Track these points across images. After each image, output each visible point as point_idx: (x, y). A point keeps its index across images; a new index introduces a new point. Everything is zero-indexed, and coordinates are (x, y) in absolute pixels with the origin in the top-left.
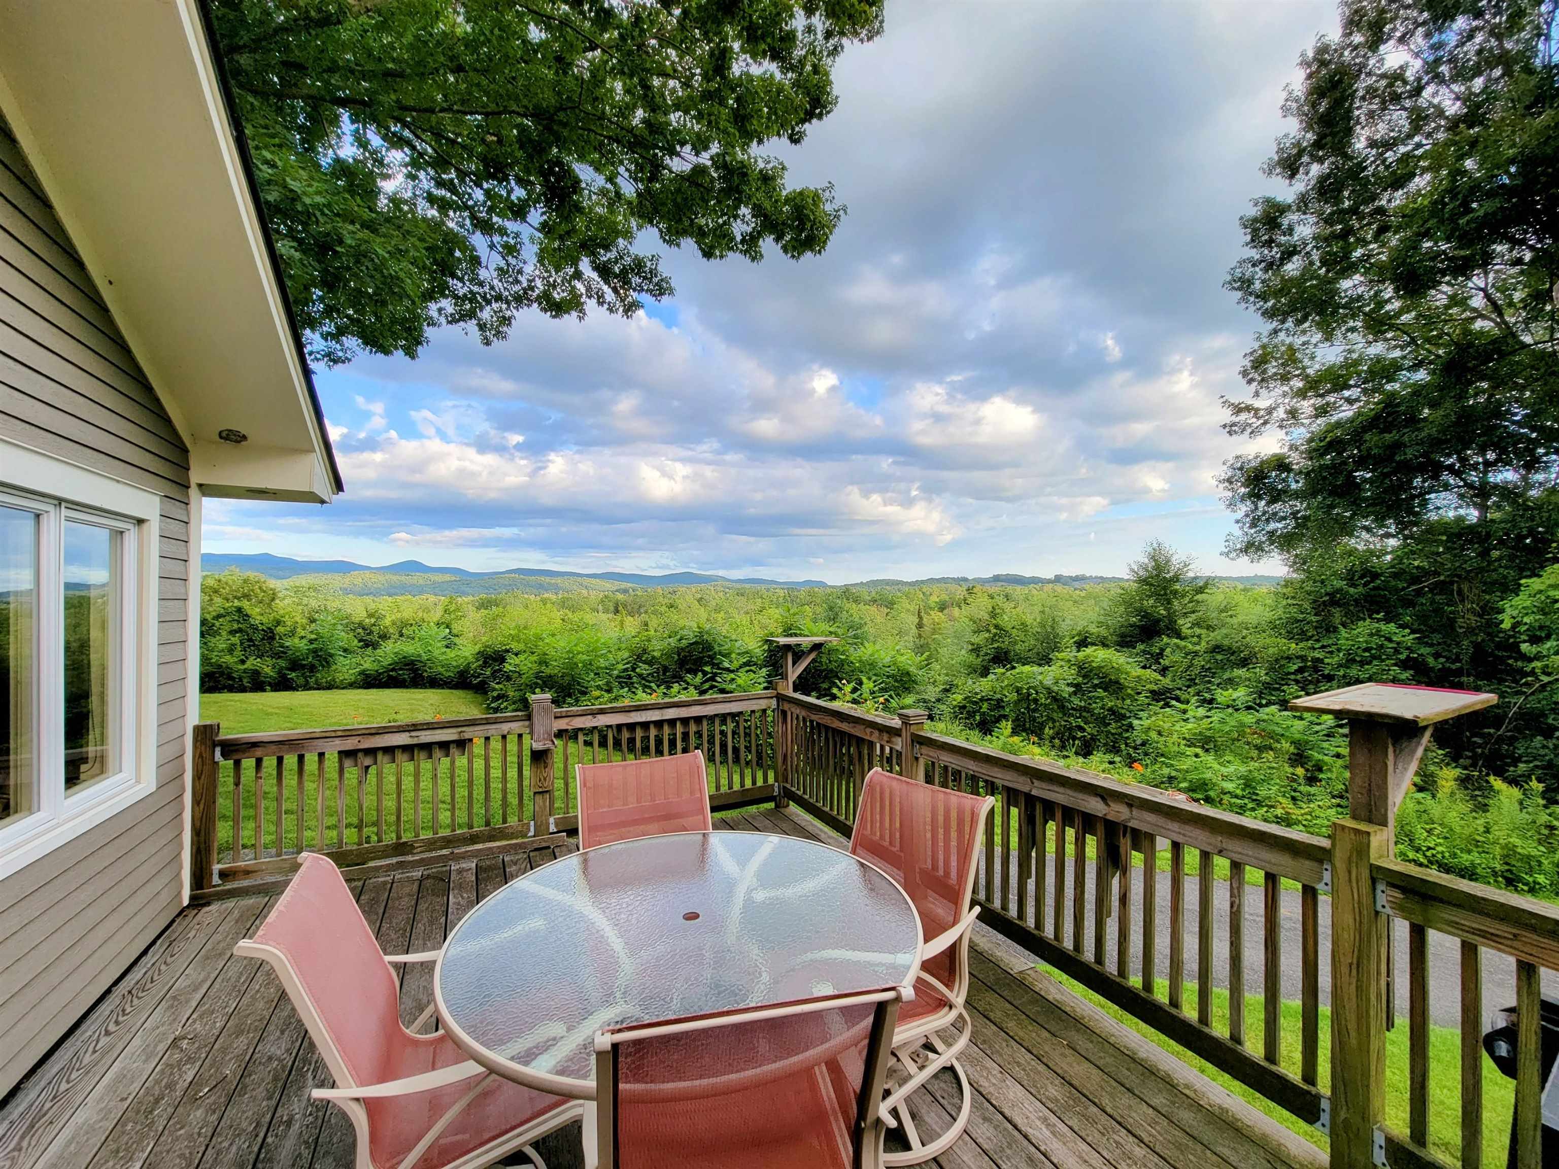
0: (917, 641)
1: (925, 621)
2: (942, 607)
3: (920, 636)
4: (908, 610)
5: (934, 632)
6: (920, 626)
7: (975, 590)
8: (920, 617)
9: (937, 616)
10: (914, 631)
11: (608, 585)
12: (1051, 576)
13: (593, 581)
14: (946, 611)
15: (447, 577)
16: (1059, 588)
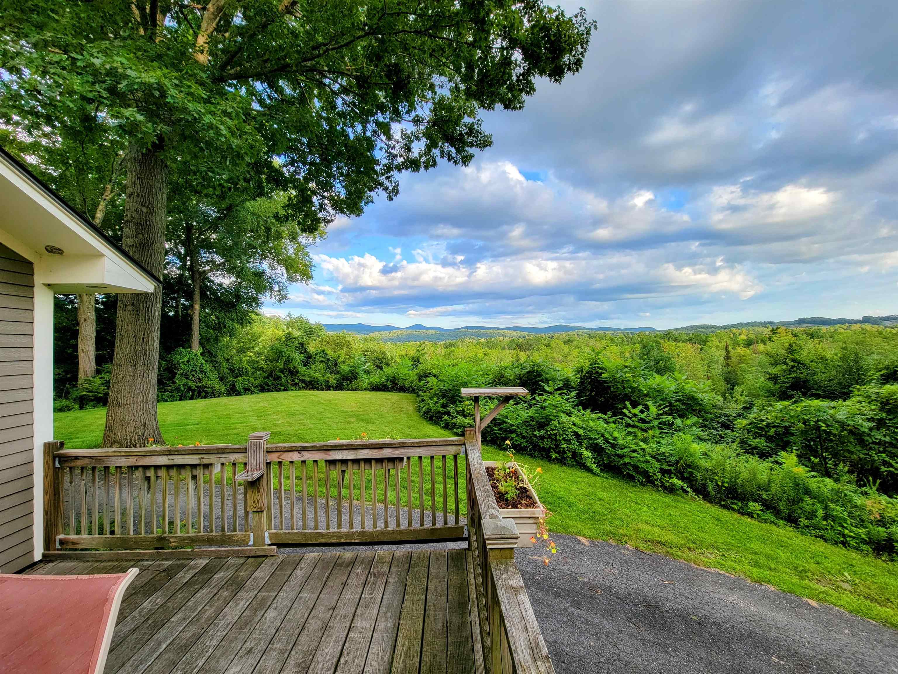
0: (725, 369)
1: (732, 354)
2: (749, 344)
3: (728, 365)
4: (717, 347)
5: (740, 361)
6: (728, 357)
7: (779, 331)
8: (728, 352)
9: (742, 350)
10: (722, 361)
11: (515, 334)
12: (860, 317)
13: (506, 331)
14: (751, 347)
15: (434, 332)
16: (868, 327)
